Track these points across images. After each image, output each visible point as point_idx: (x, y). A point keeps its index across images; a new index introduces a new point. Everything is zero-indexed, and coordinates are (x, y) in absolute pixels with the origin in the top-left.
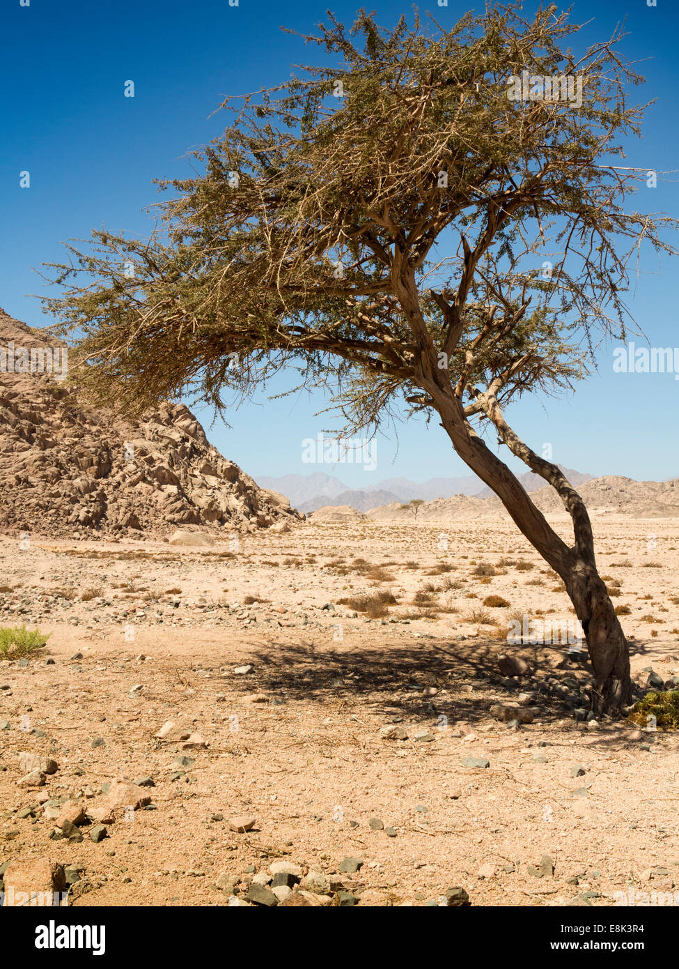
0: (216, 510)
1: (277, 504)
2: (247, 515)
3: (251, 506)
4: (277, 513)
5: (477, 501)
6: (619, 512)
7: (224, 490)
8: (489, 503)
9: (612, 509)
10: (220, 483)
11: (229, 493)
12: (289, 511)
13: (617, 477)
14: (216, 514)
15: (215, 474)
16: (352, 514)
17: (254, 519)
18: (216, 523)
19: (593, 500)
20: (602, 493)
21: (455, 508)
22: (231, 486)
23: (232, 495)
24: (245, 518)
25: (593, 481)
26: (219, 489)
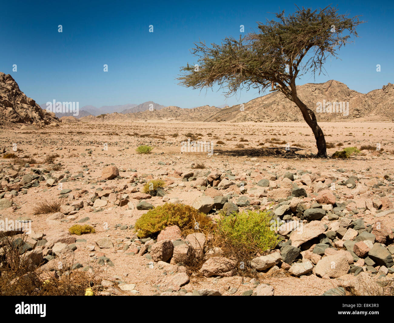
0: (28, 118)
1: (50, 115)
2: (40, 119)
3: (41, 116)
4: (50, 119)
5: (122, 115)
6: (176, 119)
7: (30, 110)
8: (127, 116)
9: (173, 118)
10: (28, 107)
11: (32, 111)
12: (55, 118)
13: (174, 107)
14: (29, 119)
15: (26, 103)
16: (74, 119)
17: (43, 121)
18: (29, 122)
19: (166, 115)
20: (169, 112)
21: (114, 118)
22: (33, 108)
23: (34, 112)
24: (39, 121)
25: (166, 108)
26: (28, 109)
